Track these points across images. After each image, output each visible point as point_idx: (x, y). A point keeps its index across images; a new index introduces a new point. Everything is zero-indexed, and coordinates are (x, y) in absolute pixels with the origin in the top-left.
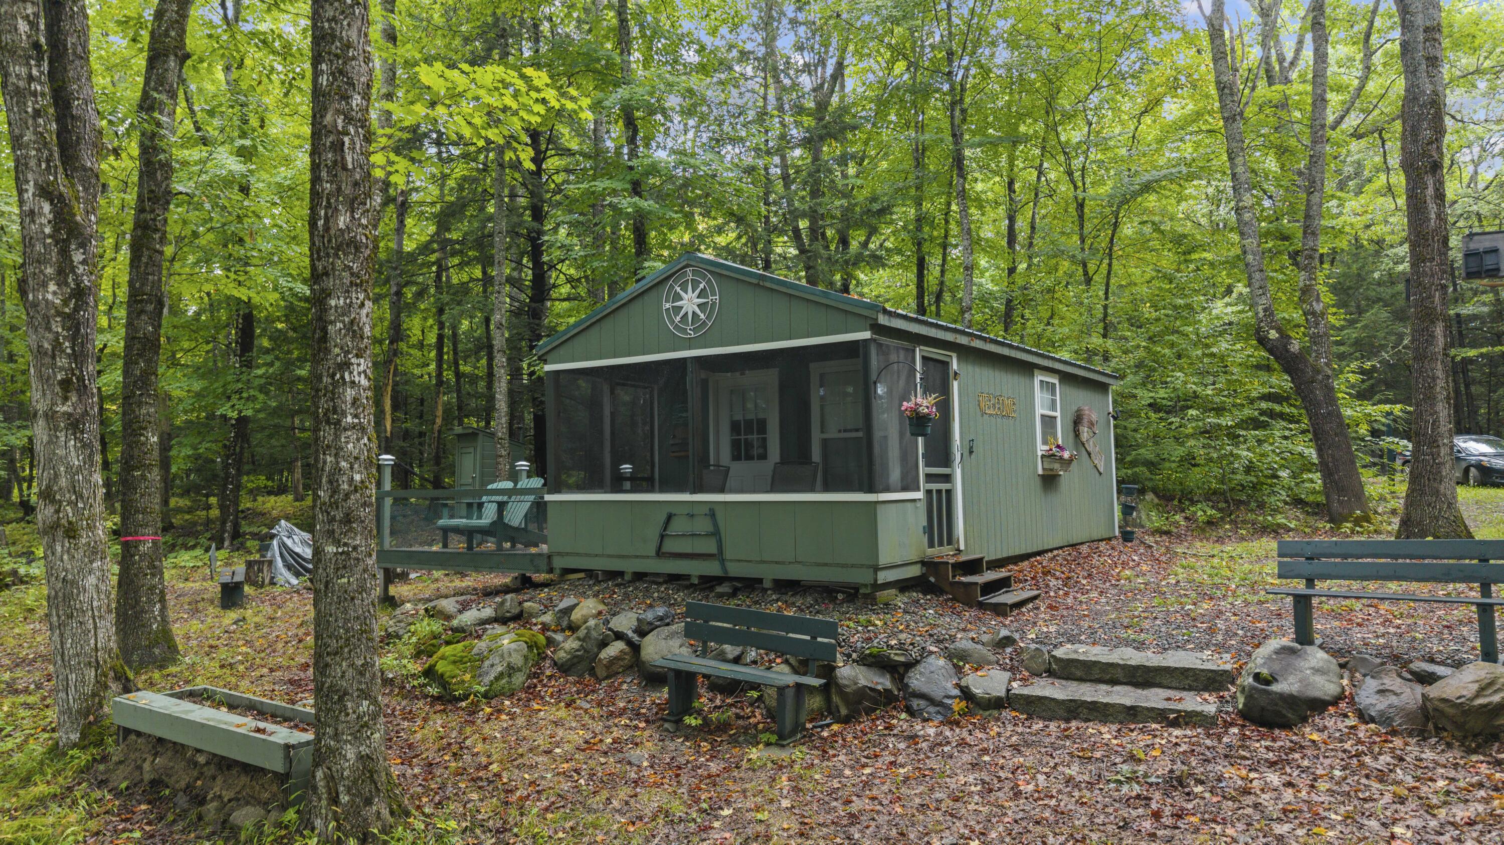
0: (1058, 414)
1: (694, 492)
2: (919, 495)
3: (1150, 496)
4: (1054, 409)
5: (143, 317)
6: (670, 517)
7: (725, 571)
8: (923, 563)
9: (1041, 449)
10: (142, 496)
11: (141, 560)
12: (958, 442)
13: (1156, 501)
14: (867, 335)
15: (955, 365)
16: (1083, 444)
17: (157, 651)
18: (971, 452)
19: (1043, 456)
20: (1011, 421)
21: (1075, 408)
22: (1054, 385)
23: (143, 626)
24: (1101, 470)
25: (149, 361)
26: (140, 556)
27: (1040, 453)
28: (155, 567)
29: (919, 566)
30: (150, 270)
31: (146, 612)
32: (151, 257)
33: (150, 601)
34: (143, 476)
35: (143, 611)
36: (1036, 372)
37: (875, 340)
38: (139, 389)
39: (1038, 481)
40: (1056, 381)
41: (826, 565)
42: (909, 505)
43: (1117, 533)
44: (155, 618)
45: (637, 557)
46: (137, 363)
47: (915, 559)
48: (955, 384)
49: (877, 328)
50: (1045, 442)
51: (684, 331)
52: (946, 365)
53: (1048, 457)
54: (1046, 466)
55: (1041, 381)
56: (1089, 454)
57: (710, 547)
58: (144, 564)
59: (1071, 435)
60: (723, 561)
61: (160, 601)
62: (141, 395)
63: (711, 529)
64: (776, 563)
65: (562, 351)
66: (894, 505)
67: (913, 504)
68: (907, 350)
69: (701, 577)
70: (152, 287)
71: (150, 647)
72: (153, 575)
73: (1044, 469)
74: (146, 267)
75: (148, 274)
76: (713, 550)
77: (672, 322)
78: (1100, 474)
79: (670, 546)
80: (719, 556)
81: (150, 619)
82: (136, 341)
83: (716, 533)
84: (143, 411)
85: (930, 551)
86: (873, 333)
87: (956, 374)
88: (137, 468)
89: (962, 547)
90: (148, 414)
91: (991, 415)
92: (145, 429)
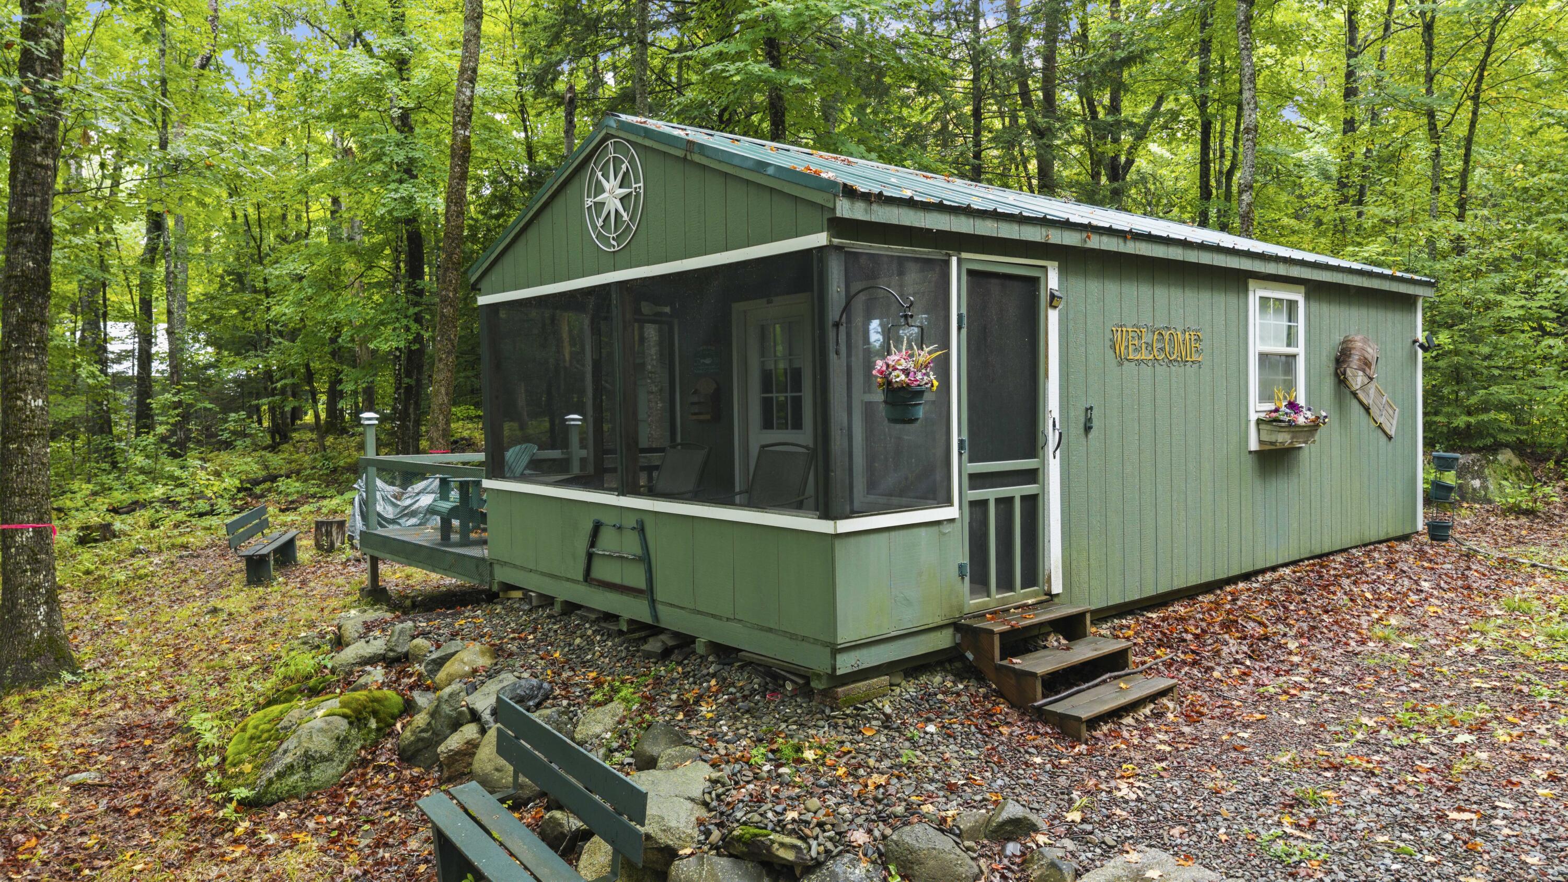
0: (1300, 350)
1: (622, 493)
2: (951, 512)
3: (1505, 456)
4: (1291, 339)
5: (20, 250)
6: (597, 527)
7: (656, 617)
8: (956, 626)
9: (1257, 408)
10: (19, 474)
11: (18, 554)
12: (1056, 414)
13: (1516, 462)
14: (820, 239)
15: (1053, 280)
16: (1355, 394)
17: (36, 665)
18: (1088, 429)
19: (1259, 422)
20: (1191, 370)
21: (1338, 338)
22: (1292, 305)
23: (21, 634)
24: (1392, 432)
25: (28, 305)
26: (17, 548)
27: (1253, 417)
28: (37, 561)
29: (949, 632)
30: (28, 190)
31: (25, 617)
32: (28, 174)
33: (30, 603)
34: (20, 450)
35: (21, 616)
36: (1252, 283)
37: (839, 248)
38: (15, 342)
39: (1249, 463)
40: (1298, 297)
41: (770, 630)
42: (923, 531)
43: (1420, 526)
44: (38, 624)
45: (568, 580)
46: (14, 309)
47: (939, 621)
48: (1053, 317)
49: (839, 226)
50: (1265, 396)
51: (605, 240)
52: (1032, 284)
53: (1270, 422)
54: (1265, 437)
55: (1264, 300)
56: (1367, 409)
57: (637, 578)
58: (22, 558)
59: (1328, 384)
60: (653, 602)
61: (46, 603)
62: (17, 348)
63: (639, 552)
64: (713, 616)
65: (494, 276)
66: (885, 535)
67: (934, 529)
68: (928, 262)
69: (631, 622)
70: (32, 212)
71: (28, 660)
72: (35, 572)
73: (1261, 442)
74: (23, 186)
75: (26, 195)
76: (642, 585)
77: (595, 227)
78: (1390, 438)
79: (601, 571)
80: (648, 593)
81: (30, 624)
82: (13, 281)
83: (645, 559)
84: (21, 368)
85: (976, 602)
86: (832, 236)
87: (1053, 296)
88: (13, 440)
89: (1057, 588)
90: (27, 372)
91: (1139, 362)
92: (23, 390)
